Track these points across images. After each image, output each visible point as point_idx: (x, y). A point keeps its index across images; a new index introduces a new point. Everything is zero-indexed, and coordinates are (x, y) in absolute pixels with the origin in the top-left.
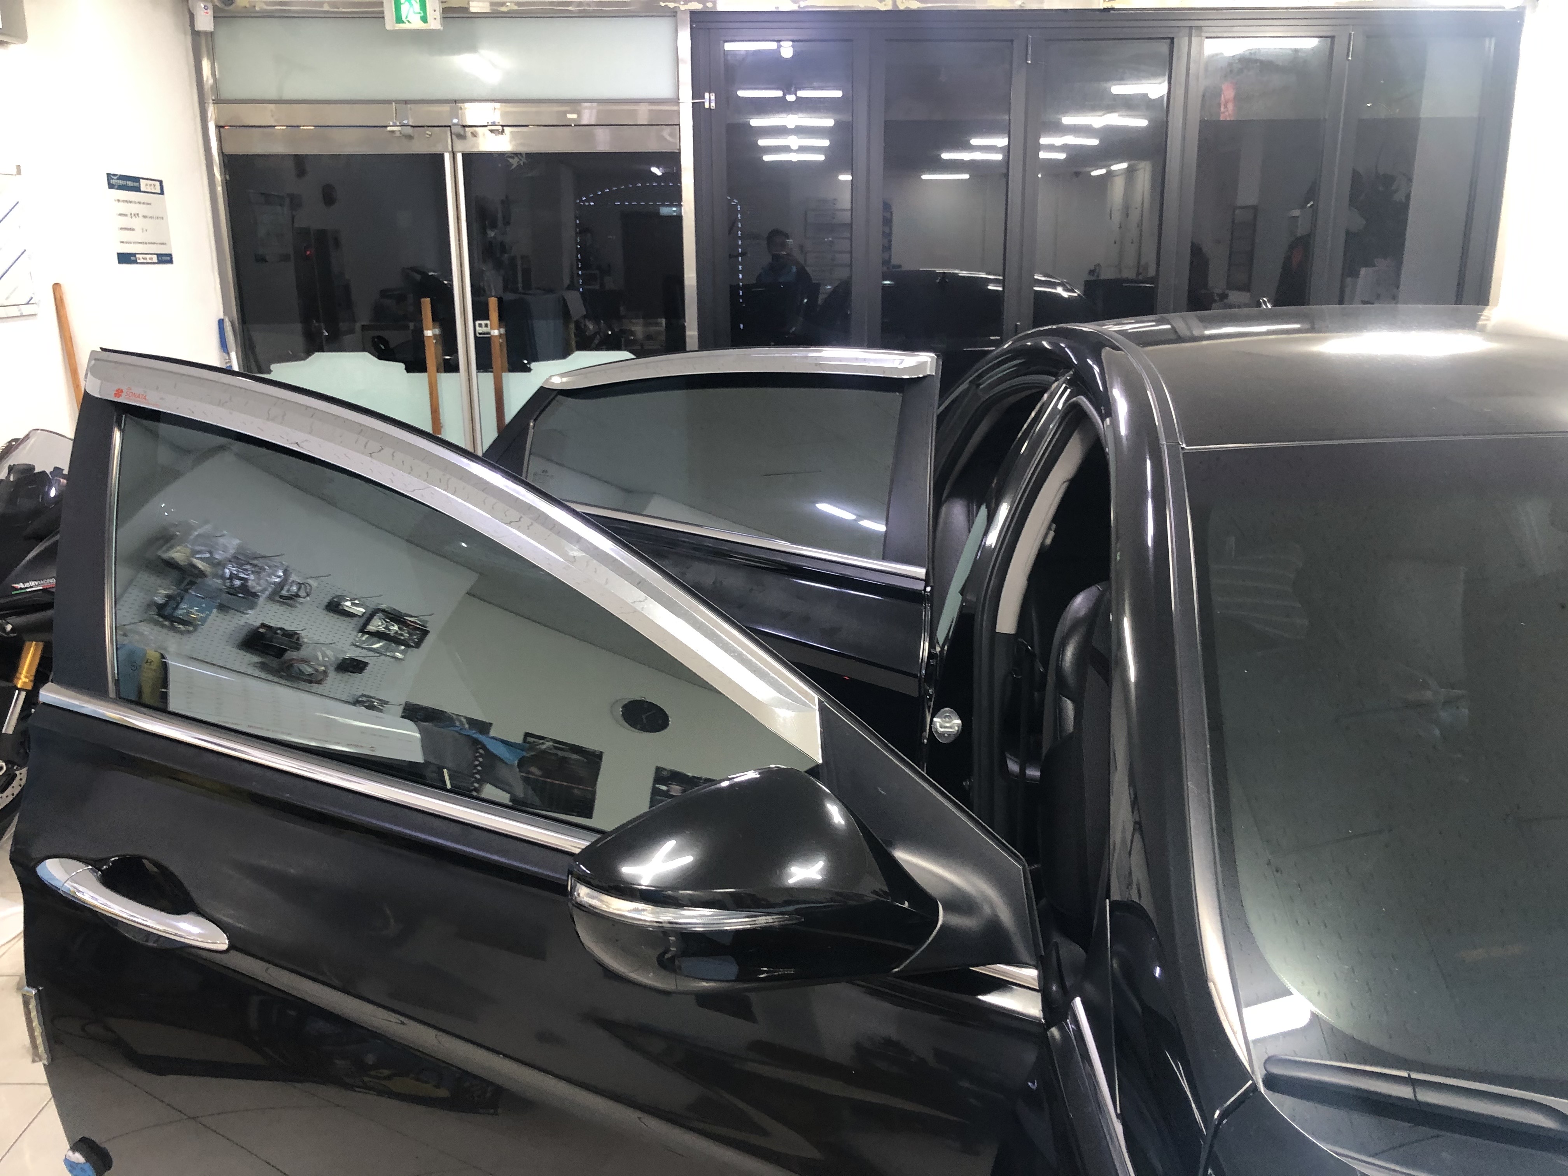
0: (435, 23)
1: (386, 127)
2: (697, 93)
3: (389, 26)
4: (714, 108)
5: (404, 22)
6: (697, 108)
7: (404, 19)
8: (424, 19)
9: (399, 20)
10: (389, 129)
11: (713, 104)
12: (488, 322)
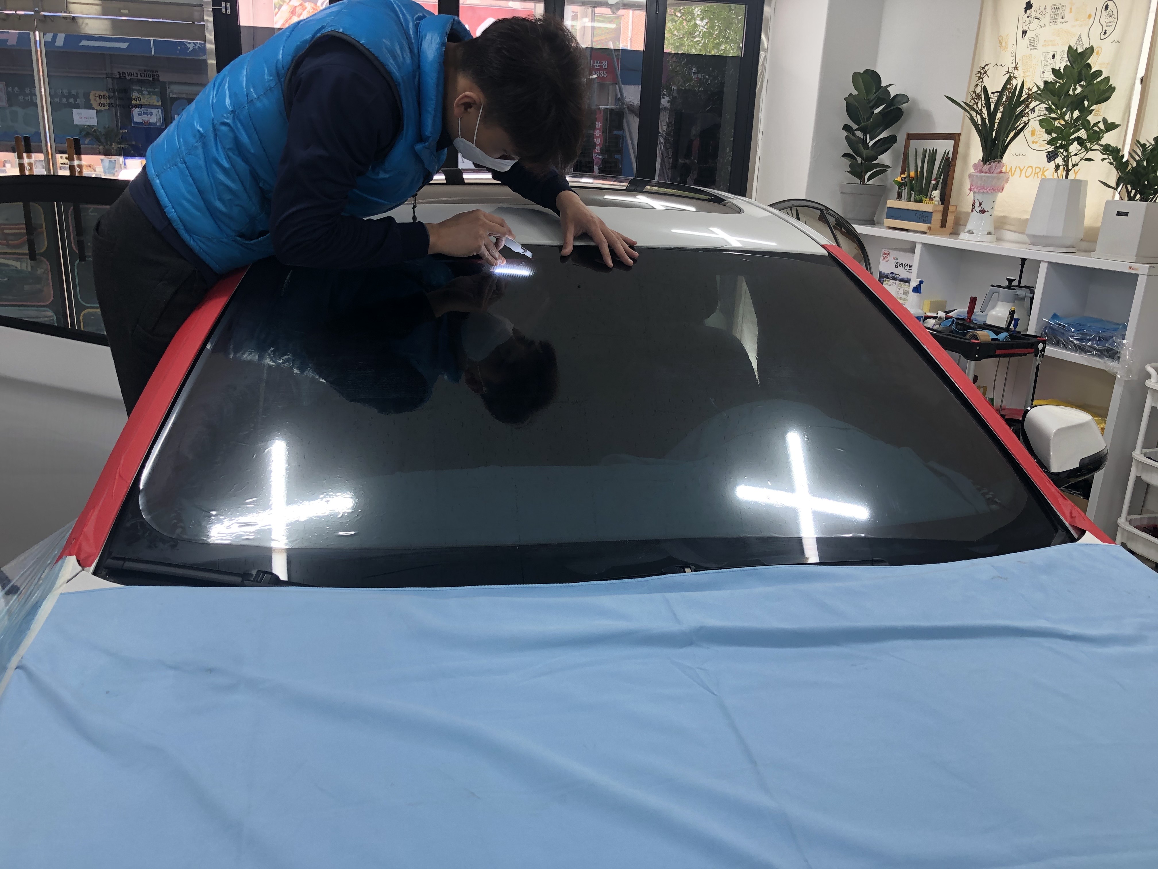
4: (230, 13)
6: (216, 14)
12: (67, 155)
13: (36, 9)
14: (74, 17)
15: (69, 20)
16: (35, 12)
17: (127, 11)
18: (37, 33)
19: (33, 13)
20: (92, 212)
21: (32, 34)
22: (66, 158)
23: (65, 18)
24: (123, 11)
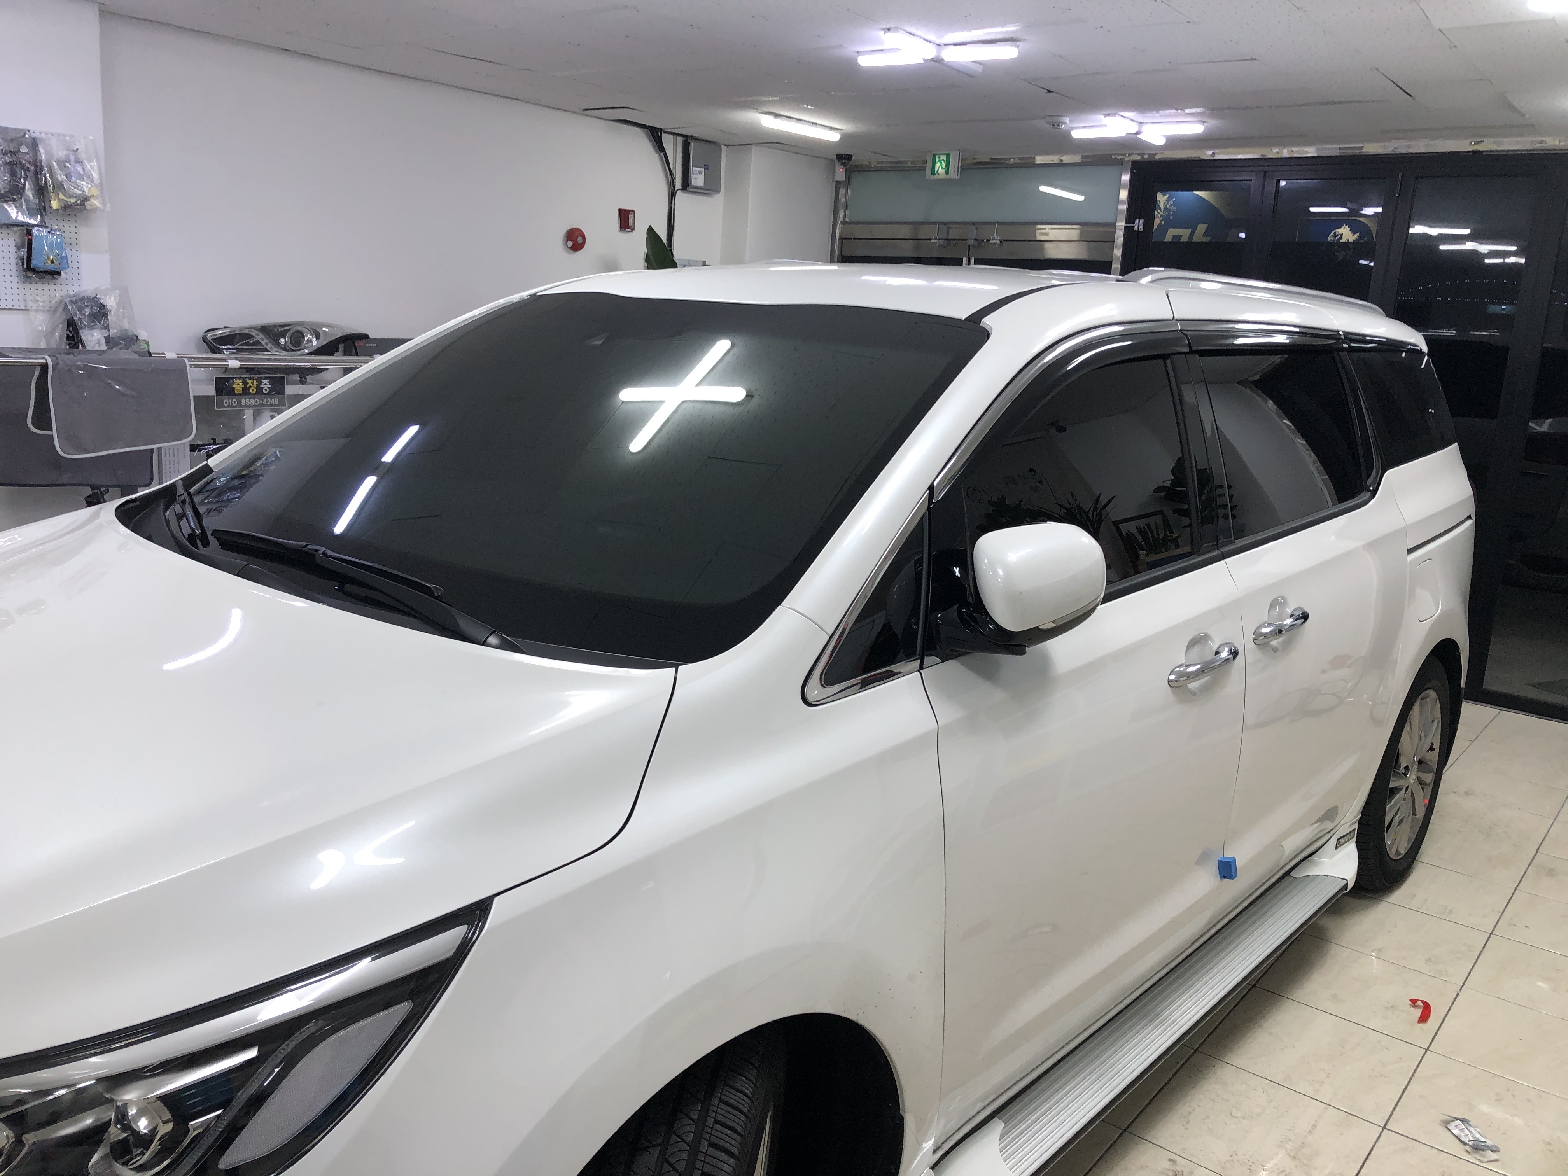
0: (953, 175)
1: (930, 240)
2: (1130, 219)
3: (927, 177)
4: (1142, 230)
5: (935, 174)
6: (1128, 231)
7: (936, 172)
8: (947, 172)
9: (933, 173)
10: (932, 241)
11: (1141, 228)
13: (971, 236)
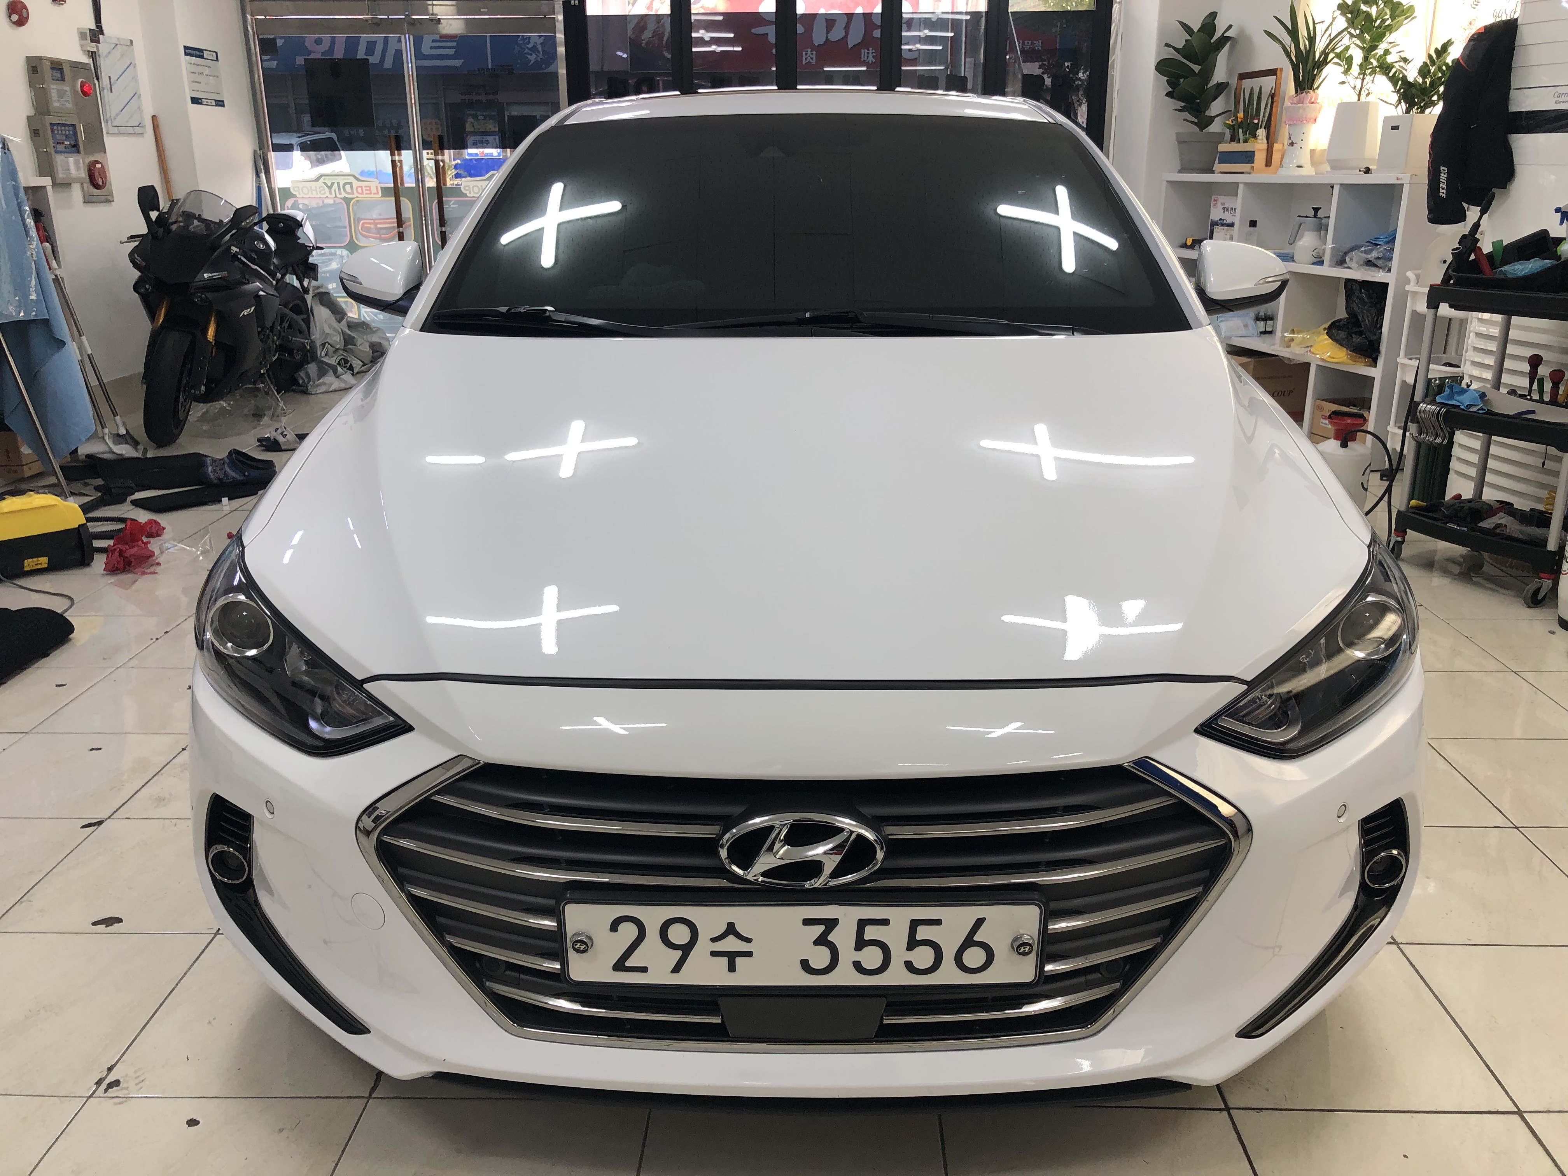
6: (566, 5)
12: (432, 151)
13: (407, 13)
14: (439, 19)
15: (435, 22)
16: (406, 16)
17: (486, 10)
18: (407, 35)
19: (404, 17)
20: (452, 204)
21: (403, 37)
22: (432, 154)
23: (432, 20)
24: (482, 10)
